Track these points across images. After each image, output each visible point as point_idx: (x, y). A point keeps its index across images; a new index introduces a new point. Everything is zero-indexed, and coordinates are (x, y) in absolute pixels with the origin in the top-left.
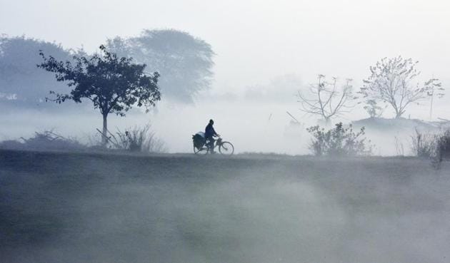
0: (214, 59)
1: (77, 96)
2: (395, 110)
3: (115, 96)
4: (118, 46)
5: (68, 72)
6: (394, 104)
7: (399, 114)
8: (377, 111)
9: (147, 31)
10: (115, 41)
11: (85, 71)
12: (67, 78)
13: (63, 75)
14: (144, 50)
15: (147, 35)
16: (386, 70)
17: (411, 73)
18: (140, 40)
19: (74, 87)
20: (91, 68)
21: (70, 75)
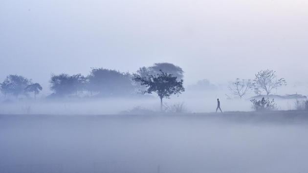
0: (184, 74)
1: (149, 91)
2: (266, 92)
3: (166, 90)
4: (144, 71)
5: (145, 81)
6: (266, 89)
7: (268, 93)
8: (259, 92)
9: (156, 64)
10: (143, 68)
11: (152, 81)
12: (145, 84)
13: (144, 82)
14: (155, 72)
15: (156, 66)
16: (262, 75)
17: (273, 77)
18: (153, 67)
19: (148, 87)
20: (155, 79)
21: (146, 83)
